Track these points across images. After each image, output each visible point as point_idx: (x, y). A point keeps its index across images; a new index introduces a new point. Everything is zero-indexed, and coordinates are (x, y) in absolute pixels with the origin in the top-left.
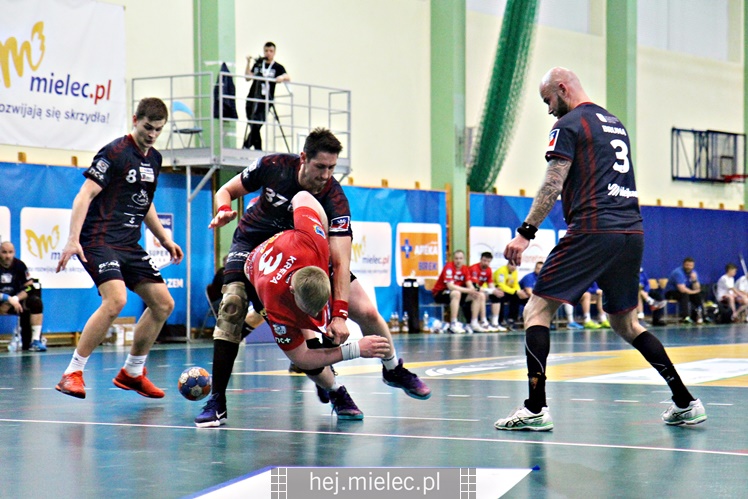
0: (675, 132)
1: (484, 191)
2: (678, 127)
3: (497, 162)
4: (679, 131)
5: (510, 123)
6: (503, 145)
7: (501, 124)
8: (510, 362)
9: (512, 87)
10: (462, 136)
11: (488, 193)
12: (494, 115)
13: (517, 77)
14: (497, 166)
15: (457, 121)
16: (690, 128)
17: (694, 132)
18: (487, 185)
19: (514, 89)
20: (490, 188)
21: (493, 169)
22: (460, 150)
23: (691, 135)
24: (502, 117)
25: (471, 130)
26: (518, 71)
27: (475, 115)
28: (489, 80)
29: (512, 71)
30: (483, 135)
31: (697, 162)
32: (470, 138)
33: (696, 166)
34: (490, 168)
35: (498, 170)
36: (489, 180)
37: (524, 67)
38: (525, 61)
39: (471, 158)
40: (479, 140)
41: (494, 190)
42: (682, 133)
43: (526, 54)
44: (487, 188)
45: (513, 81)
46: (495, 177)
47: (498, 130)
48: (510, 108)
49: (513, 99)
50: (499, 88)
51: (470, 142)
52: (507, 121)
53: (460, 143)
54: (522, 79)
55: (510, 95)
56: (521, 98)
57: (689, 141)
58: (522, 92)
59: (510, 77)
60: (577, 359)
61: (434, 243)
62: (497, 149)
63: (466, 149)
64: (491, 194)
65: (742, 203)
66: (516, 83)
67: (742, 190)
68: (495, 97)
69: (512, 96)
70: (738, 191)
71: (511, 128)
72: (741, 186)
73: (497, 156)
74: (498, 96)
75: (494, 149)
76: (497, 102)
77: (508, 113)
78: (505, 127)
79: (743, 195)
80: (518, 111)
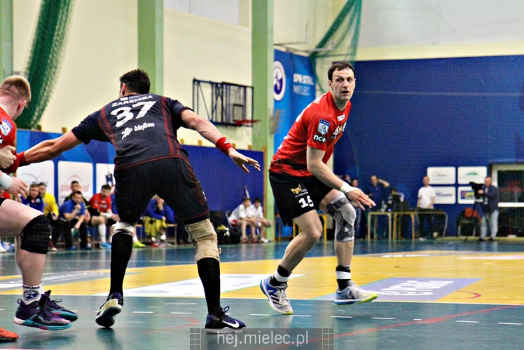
0: (196, 83)
1: (30, 128)
2: (198, 78)
3: (42, 103)
4: (199, 82)
5: (54, 70)
6: (47, 88)
7: (44, 70)
9: (55, 38)
11: (33, 130)
12: (39, 61)
13: (59, 29)
14: (41, 107)
15: (5, 66)
16: (208, 80)
17: (212, 83)
18: (32, 123)
19: (56, 40)
20: (36, 125)
21: (37, 109)
23: (209, 85)
24: (46, 64)
27: (21, 62)
28: (34, 32)
29: (55, 24)
31: (214, 109)
33: (213, 112)
34: (35, 108)
35: (43, 110)
36: (35, 118)
37: (66, 21)
38: (67, 16)
41: (39, 127)
42: (202, 84)
43: (67, 10)
44: (32, 126)
45: (56, 33)
46: (39, 116)
48: (53, 56)
49: (56, 49)
50: (43, 38)
52: (51, 67)
54: (64, 32)
55: (53, 45)
56: (63, 49)
57: (207, 91)
58: (64, 43)
59: (54, 30)
62: (41, 91)
65: (250, 143)
66: (58, 35)
67: (250, 133)
68: (39, 46)
69: (56, 46)
70: (248, 133)
71: (54, 73)
72: (250, 129)
73: (41, 98)
74: (43, 46)
75: (39, 91)
76: (41, 51)
77: (52, 61)
78: (49, 73)
79: (251, 137)
80: (60, 59)
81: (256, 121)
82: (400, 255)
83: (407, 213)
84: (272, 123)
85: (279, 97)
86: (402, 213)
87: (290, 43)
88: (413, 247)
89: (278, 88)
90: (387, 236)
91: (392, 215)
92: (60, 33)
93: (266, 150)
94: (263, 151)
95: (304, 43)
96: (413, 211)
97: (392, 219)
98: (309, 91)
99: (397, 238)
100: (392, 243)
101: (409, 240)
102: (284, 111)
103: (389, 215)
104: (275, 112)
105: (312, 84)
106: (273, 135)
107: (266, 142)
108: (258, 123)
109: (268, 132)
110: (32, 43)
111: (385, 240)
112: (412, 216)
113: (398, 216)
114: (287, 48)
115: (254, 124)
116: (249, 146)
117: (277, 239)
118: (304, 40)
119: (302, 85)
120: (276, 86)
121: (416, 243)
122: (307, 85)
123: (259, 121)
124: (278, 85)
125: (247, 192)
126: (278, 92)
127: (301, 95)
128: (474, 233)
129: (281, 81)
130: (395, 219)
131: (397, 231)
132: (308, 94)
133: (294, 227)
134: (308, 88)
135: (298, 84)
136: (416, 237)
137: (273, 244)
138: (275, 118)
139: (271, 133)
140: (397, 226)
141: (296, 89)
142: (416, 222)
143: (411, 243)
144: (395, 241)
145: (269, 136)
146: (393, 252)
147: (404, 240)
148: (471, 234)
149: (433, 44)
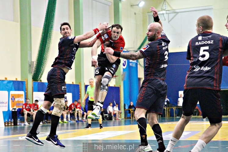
1: (38, 81)
3: (42, 72)
5: (46, 60)
7: (42, 60)
8: (45, 134)
10: (30, 64)
11: (39, 81)
12: (40, 57)
13: (47, 46)
14: (41, 73)
15: (29, 59)
18: (38, 79)
19: (46, 50)
20: (40, 80)
21: (40, 74)
22: (30, 69)
24: (43, 58)
25: (33, 62)
26: (48, 44)
27: (34, 58)
28: (39, 47)
29: (46, 44)
30: (37, 64)
32: (33, 65)
35: (42, 74)
36: (39, 77)
37: (50, 43)
38: (50, 41)
39: (33, 71)
40: (36, 65)
41: (41, 81)
43: (50, 39)
44: (38, 80)
45: (46, 47)
46: (41, 77)
47: (42, 62)
50: (42, 49)
51: (33, 66)
52: (44, 59)
53: (30, 66)
54: (49, 47)
56: (49, 53)
58: (49, 51)
59: (45, 46)
60: (66, 132)
61: (22, 97)
62: (42, 68)
63: (32, 68)
64: (40, 82)
65: (115, 84)
66: (47, 48)
67: (115, 80)
68: (41, 52)
69: (46, 52)
70: (114, 80)
71: (46, 61)
72: (114, 79)
73: (41, 70)
74: (42, 52)
75: (41, 68)
76: (41, 53)
77: (45, 57)
78: (44, 61)
79: (115, 82)
80: (48, 56)
81: (117, 76)
82: (170, 123)
83: (172, 108)
84: (122, 76)
85: (125, 67)
86: (170, 108)
87: (128, 48)
88: (175, 120)
89: (124, 64)
90: (165, 116)
91: (167, 109)
92: (47, 47)
93: (120, 86)
94: (119, 87)
95: (133, 48)
96: (174, 107)
97: (167, 110)
98: (135, 65)
99: (169, 117)
100: (167, 118)
101: (173, 118)
102: (126, 73)
103: (165, 108)
104: (123, 73)
105: (136, 62)
106: (123, 81)
107: (120, 83)
108: (117, 77)
109: (121, 80)
110: (38, 51)
111: (164, 118)
112: (174, 109)
113: (169, 109)
114: (127, 50)
115: (116, 77)
116: (114, 85)
117: (125, 118)
118: (133, 47)
119: (133, 63)
120: (123, 64)
121: (175, 119)
122: (134, 63)
123: (118, 76)
124: (124, 63)
125: (115, 102)
126: (124, 65)
127: (132, 67)
128: (197, 114)
129: (125, 62)
130: (168, 110)
131: (169, 114)
132: (135, 66)
133: (131, 114)
134: (135, 64)
135: (131, 62)
136: (175, 117)
137: (124, 120)
138: (123, 75)
139: (122, 80)
140: (169, 113)
141: (131, 64)
142: (175, 111)
143: (174, 118)
144: (168, 118)
145: (121, 81)
146: (167, 122)
147: (171, 117)
148: (196, 115)
149: (180, 47)
